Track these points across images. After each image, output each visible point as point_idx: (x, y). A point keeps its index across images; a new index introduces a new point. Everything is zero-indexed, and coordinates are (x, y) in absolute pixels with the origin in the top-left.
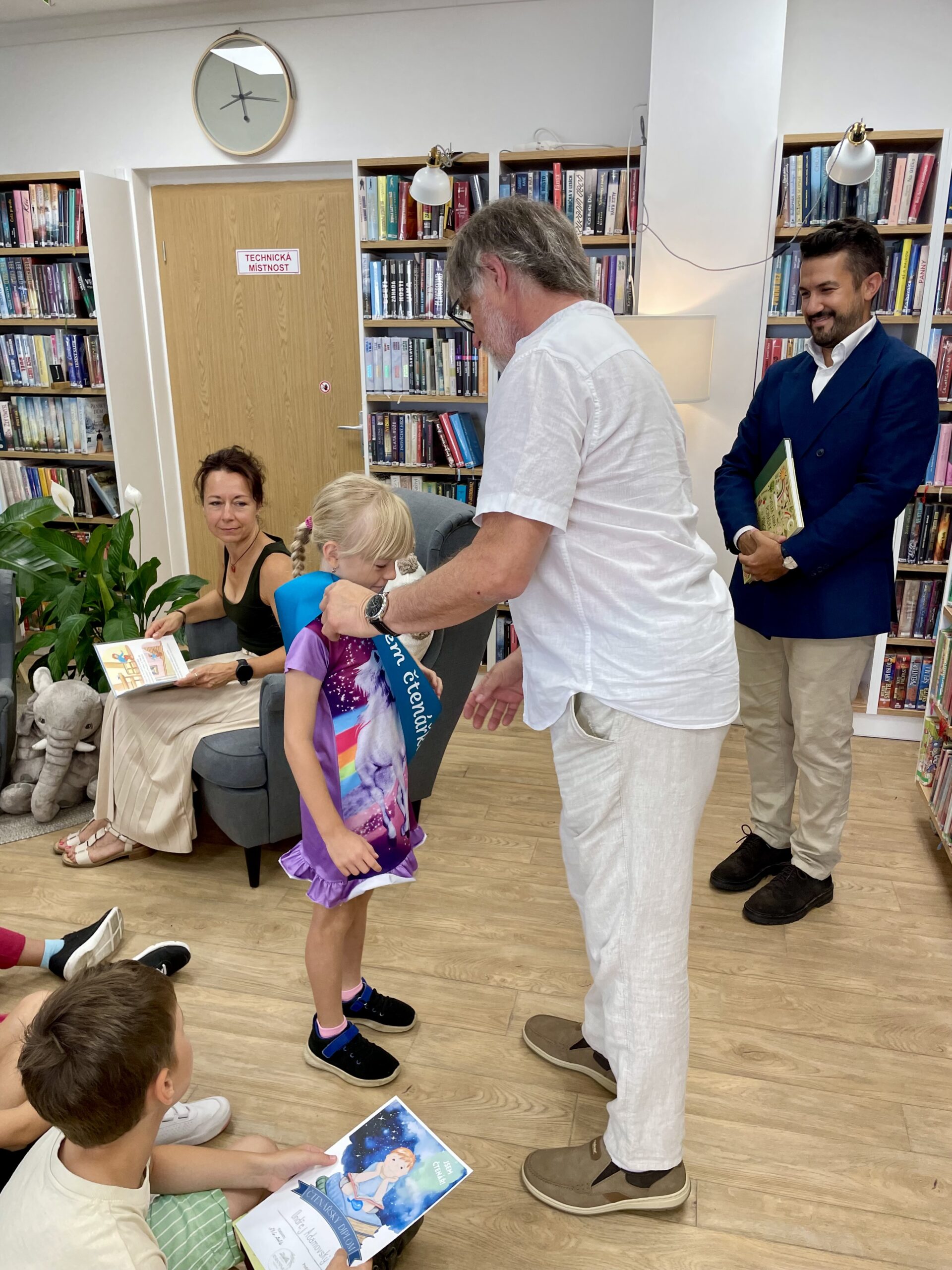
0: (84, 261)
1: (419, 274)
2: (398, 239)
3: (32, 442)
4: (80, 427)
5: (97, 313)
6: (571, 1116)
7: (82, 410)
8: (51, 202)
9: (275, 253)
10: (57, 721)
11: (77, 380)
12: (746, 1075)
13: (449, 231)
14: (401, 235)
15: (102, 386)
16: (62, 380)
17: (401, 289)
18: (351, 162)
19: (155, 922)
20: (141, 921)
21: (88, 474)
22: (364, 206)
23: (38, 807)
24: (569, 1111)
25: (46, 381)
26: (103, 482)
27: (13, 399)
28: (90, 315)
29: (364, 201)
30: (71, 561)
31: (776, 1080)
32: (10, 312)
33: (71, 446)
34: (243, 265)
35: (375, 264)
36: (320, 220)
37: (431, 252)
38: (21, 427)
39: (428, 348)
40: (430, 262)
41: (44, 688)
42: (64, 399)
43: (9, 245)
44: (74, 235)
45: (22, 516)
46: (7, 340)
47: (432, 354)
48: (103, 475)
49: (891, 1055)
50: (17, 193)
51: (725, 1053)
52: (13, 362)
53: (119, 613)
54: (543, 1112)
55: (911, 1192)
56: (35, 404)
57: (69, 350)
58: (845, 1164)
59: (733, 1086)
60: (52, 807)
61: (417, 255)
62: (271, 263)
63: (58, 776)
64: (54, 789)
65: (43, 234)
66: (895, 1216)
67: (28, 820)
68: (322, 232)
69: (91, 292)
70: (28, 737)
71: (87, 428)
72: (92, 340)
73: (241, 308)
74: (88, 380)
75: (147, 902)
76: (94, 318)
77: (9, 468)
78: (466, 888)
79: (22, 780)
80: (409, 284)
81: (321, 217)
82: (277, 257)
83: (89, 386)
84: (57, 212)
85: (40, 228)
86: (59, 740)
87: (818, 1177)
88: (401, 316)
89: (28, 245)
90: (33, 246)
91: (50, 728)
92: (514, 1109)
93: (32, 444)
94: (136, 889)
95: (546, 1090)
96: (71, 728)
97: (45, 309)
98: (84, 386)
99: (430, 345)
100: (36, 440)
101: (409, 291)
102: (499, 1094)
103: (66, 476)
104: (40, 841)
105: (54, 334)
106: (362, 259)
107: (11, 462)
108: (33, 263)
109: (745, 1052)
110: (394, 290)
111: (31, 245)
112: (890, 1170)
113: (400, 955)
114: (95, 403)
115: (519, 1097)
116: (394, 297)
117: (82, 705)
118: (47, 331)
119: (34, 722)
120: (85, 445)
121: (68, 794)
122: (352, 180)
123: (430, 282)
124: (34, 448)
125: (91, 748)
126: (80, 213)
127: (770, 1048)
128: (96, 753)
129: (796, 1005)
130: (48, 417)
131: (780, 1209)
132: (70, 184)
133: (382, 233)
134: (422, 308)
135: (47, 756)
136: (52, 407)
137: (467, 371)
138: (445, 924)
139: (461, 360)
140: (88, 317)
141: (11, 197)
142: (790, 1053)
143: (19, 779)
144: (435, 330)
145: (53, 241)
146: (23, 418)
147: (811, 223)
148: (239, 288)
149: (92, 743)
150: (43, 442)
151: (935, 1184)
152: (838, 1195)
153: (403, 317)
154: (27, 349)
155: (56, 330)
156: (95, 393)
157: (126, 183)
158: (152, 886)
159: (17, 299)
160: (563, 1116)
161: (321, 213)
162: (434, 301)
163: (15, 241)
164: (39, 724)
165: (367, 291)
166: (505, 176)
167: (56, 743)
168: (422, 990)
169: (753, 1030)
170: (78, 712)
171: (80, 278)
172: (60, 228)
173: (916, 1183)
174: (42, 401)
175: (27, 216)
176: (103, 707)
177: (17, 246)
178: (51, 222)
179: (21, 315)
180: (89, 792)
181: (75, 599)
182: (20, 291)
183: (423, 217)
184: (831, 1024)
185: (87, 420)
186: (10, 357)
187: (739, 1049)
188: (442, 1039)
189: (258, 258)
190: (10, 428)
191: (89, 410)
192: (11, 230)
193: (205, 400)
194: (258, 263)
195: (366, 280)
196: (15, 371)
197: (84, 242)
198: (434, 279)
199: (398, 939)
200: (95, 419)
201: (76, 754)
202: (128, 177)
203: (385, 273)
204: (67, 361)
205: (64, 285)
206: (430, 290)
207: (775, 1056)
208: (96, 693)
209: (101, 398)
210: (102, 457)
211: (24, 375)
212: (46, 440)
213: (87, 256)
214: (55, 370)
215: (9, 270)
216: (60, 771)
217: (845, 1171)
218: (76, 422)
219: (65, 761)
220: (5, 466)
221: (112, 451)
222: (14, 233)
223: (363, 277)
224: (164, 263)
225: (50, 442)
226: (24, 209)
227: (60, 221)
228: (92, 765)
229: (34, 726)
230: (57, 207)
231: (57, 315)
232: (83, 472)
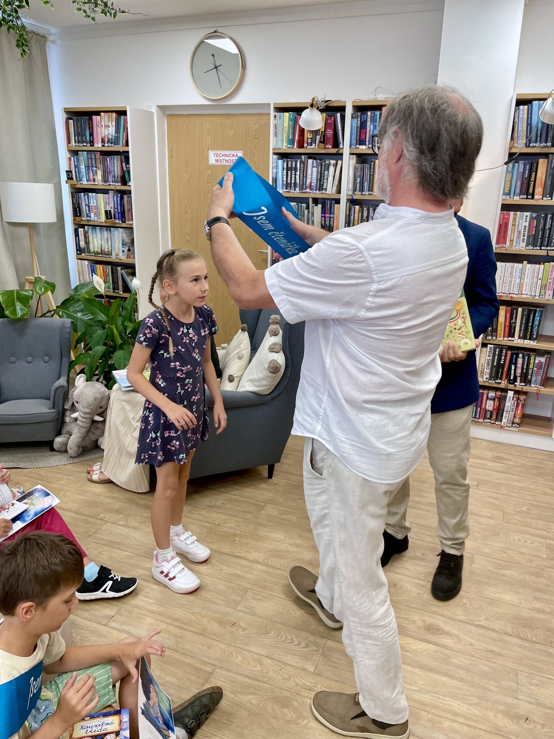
0: (126, 154)
1: (304, 168)
2: (293, 148)
3: (94, 251)
4: (119, 245)
5: (131, 183)
6: (321, 651)
7: (121, 235)
8: (112, 123)
9: (229, 153)
10: (84, 403)
11: (119, 219)
12: (428, 642)
13: (320, 144)
14: (295, 146)
15: (131, 222)
16: (111, 218)
17: (293, 176)
18: (270, 104)
19: (119, 517)
20: (112, 515)
21: (122, 269)
22: (276, 129)
23: (70, 448)
24: (320, 648)
25: (103, 218)
26: (129, 274)
27: (86, 227)
28: (128, 184)
29: (276, 125)
30: (102, 317)
31: (445, 647)
32: (87, 181)
33: (114, 254)
34: (212, 159)
35: (280, 162)
36: (255, 136)
37: (311, 156)
38: (89, 243)
39: (306, 209)
40: (310, 161)
41: (79, 385)
42: (112, 229)
43: (88, 145)
44: (122, 141)
45: (83, 291)
46: (84, 196)
47: (309, 212)
48: (130, 271)
49: (519, 642)
50: (94, 117)
51: (419, 628)
52: (87, 208)
53: (124, 347)
54: (306, 647)
55: (510, 722)
56: (97, 230)
57: (116, 202)
58: (475, 700)
59: (419, 647)
60: (78, 449)
61: (303, 157)
62: (226, 158)
63: (82, 433)
64: (80, 440)
65: (106, 140)
66: (497, 734)
67: (65, 454)
68: (256, 142)
69: (129, 172)
70: (70, 410)
71: (123, 245)
72: (128, 197)
73: (209, 183)
74: (125, 219)
75: (117, 505)
76: (129, 186)
77: (82, 264)
78: (290, 516)
79: (66, 433)
80: (298, 173)
81: (256, 134)
82: (231, 155)
83: (125, 222)
84: (114, 128)
85: (105, 136)
86: (85, 413)
87: (457, 705)
88: (292, 191)
89: (98, 145)
90: (101, 146)
91: (81, 406)
92: (289, 643)
93: (94, 252)
94: (113, 498)
95: (310, 635)
96: (91, 407)
97: (105, 179)
98: (122, 222)
99: (308, 208)
100: (96, 250)
101: (298, 177)
102: (283, 634)
103: (110, 270)
104: (69, 467)
105: (108, 193)
106: (272, 158)
107: (83, 261)
108: (101, 155)
109: (431, 629)
110: (289, 176)
111: (100, 145)
112: (501, 707)
113: (246, 550)
114: (128, 232)
115: (294, 637)
116: (289, 180)
117: (99, 396)
118: (105, 192)
119: (73, 403)
120: (121, 254)
121: (88, 443)
122: (270, 114)
123: (309, 172)
124: (95, 254)
125: (101, 419)
126: (126, 129)
127: (447, 628)
128: (104, 422)
129: (468, 605)
130: (103, 238)
131: (430, 720)
132: (122, 113)
133: (285, 144)
134: (304, 186)
135: (78, 421)
136: (105, 232)
137: (327, 223)
138: (275, 535)
139: (324, 217)
140: (126, 185)
141: (91, 119)
142: (457, 633)
143: (64, 433)
144: (311, 200)
145: (111, 144)
146: (91, 238)
147: (531, 145)
148: (209, 172)
149: (102, 417)
150: (99, 251)
151: (527, 719)
152: (466, 717)
153: (294, 191)
154: (95, 201)
155: (110, 191)
156: (128, 226)
157: (153, 113)
158: (122, 497)
159: (91, 174)
160: (316, 651)
161: (255, 132)
162: (311, 182)
163: (92, 143)
164: (75, 404)
165: (274, 176)
166: (355, 114)
167: (83, 415)
168: (254, 571)
169: (439, 617)
170: (95, 399)
171: (124, 164)
172: (115, 137)
173: (515, 717)
174: (100, 229)
175: (99, 130)
176: (110, 398)
177: (93, 146)
178: (111, 134)
179: (92, 183)
180: (99, 443)
181: (101, 338)
182: (93, 170)
183: (308, 136)
184: (487, 619)
185: (123, 241)
186: (86, 205)
187: (428, 627)
188: (259, 599)
189: (221, 155)
190: (83, 243)
191: (124, 235)
192: (90, 137)
193: (187, 232)
194: (220, 158)
195: (275, 170)
196: (88, 212)
197: (127, 145)
198: (312, 170)
199: (247, 541)
200: (127, 240)
201: (94, 422)
202: (154, 110)
203: (285, 167)
204: (114, 208)
205: (116, 168)
206: (309, 177)
207: (448, 633)
208: (106, 390)
209: (130, 229)
210: (129, 261)
211: (92, 215)
212: (101, 251)
213: (128, 152)
214: (108, 214)
215: (88, 158)
216: (83, 430)
217: (473, 704)
218: (117, 242)
219: (87, 425)
220: (80, 263)
221: (134, 258)
222: (91, 139)
223: (273, 168)
224: (171, 156)
225: (103, 252)
226: (97, 126)
227: (116, 133)
228: (101, 428)
229: (73, 404)
230: (114, 125)
231: (111, 183)
232: (119, 268)
